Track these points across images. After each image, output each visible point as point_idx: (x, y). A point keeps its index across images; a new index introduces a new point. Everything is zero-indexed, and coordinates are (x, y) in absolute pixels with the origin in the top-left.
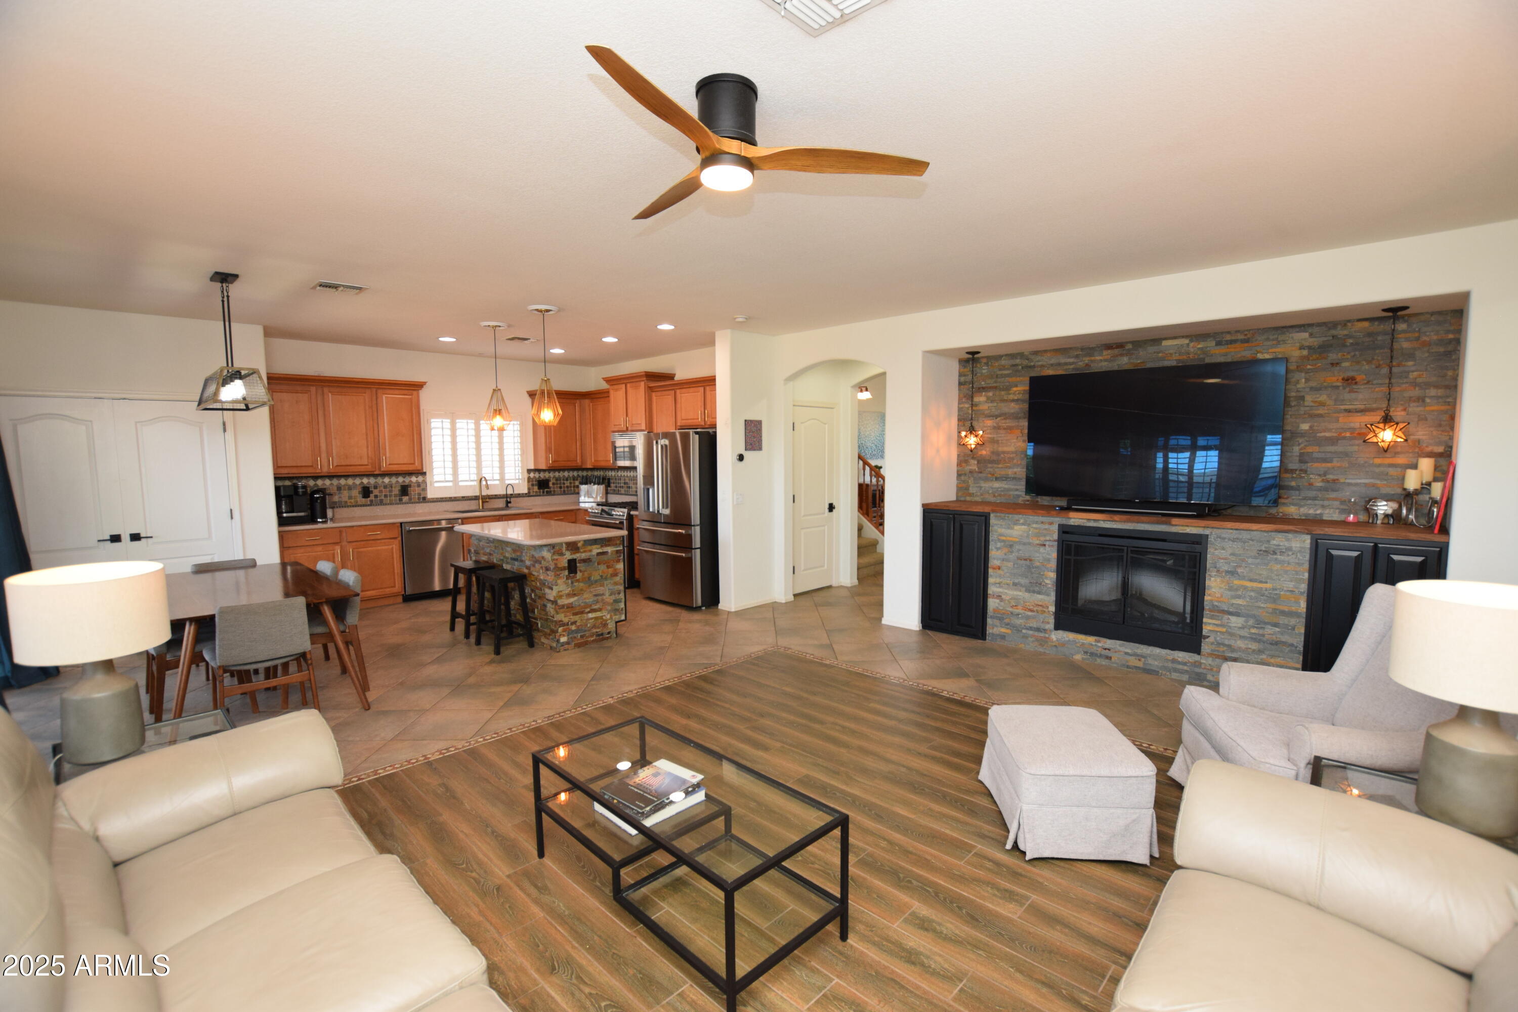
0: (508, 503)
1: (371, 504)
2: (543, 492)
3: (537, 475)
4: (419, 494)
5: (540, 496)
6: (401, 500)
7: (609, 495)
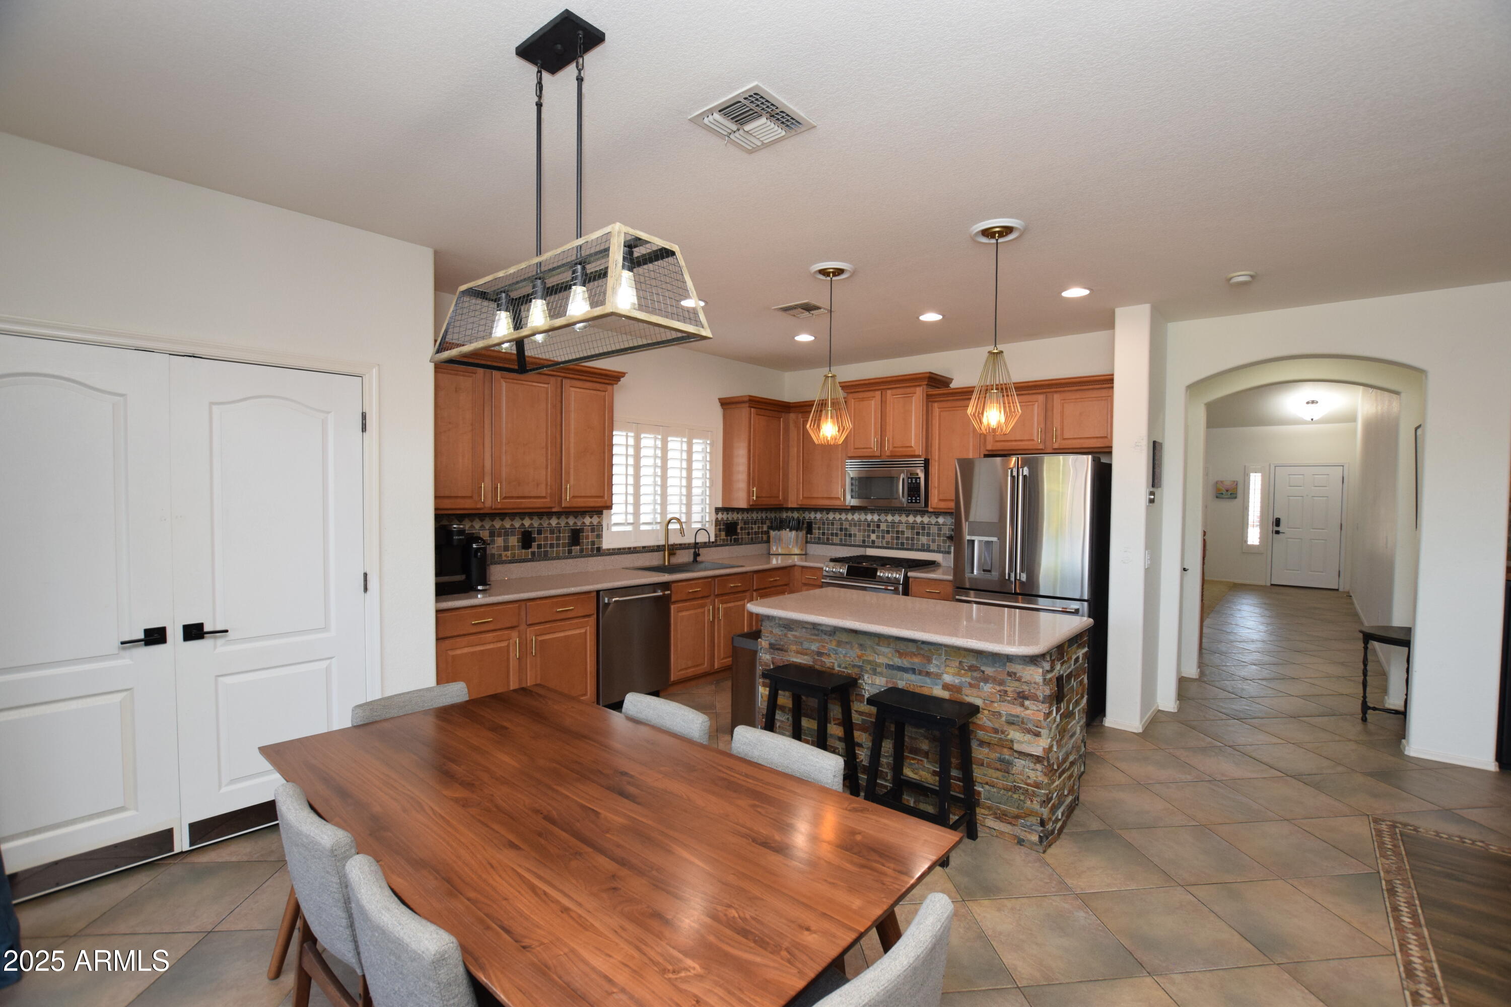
0: (696, 555)
1: (534, 558)
2: (731, 541)
3: (725, 516)
4: (593, 543)
5: (727, 545)
6: (570, 552)
7: (809, 545)
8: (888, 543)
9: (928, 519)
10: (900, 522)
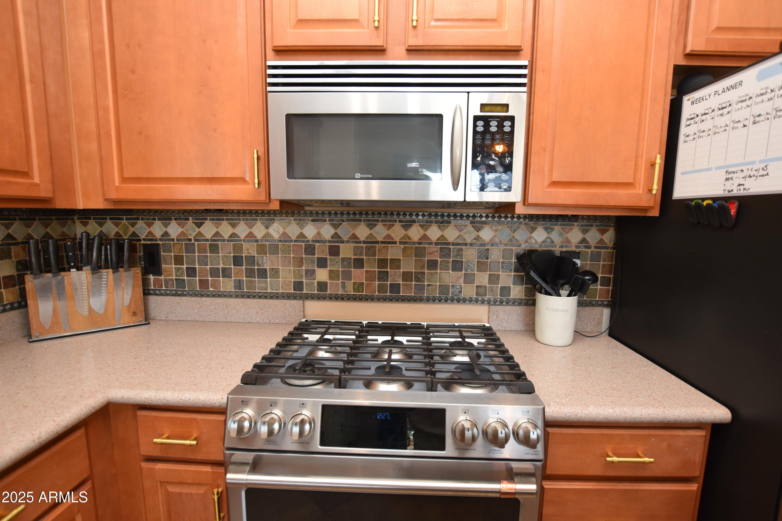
7: (153, 299)
8: (358, 286)
9: (457, 233)
10: (389, 241)
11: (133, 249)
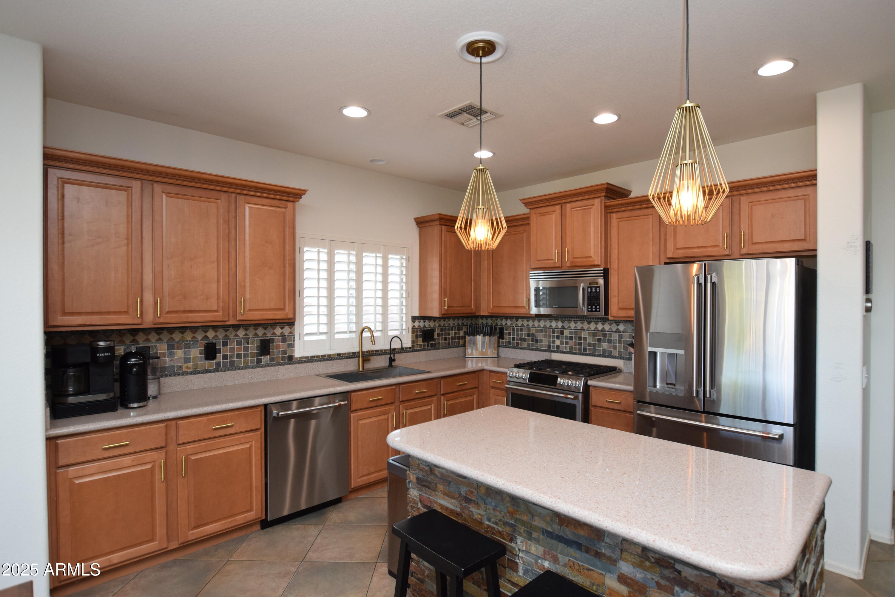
0: (392, 360)
1: (218, 368)
2: (428, 346)
3: (422, 324)
4: (284, 352)
5: (424, 350)
6: (259, 361)
7: (501, 349)
8: (571, 348)
9: (609, 327)
10: (582, 329)
11: (495, 329)
